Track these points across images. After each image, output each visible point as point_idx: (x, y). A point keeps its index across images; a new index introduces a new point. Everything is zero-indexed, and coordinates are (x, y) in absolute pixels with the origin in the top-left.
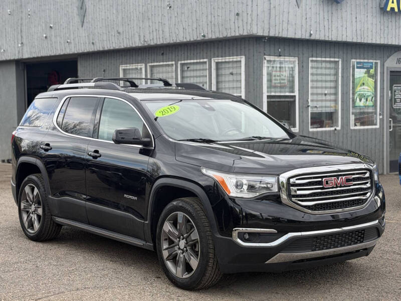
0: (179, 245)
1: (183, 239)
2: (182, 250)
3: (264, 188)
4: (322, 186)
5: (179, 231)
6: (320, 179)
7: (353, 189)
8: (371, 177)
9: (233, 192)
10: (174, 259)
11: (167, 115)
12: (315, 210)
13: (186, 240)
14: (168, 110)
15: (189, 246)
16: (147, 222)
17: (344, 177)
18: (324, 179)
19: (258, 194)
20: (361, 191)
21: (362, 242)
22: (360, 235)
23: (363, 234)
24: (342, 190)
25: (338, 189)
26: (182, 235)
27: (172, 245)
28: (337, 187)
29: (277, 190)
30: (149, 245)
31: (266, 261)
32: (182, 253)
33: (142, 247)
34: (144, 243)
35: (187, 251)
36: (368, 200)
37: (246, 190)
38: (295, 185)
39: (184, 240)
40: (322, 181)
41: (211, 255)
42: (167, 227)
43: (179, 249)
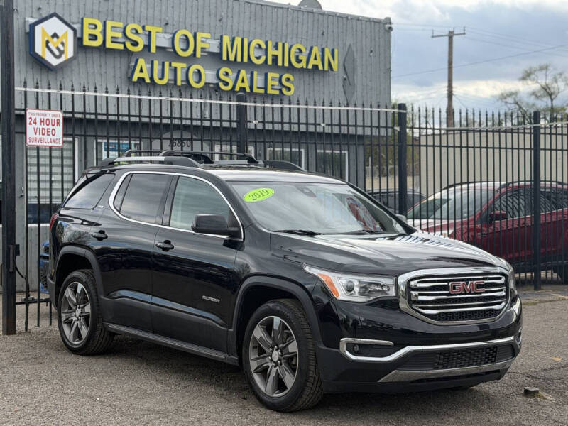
0: (271, 356)
1: (277, 350)
2: (274, 362)
3: (379, 291)
4: (448, 292)
5: (274, 339)
6: (446, 284)
7: (484, 297)
8: (506, 284)
9: (342, 295)
10: (264, 372)
11: (258, 199)
12: (439, 320)
13: (281, 352)
14: (260, 194)
15: (284, 359)
16: (231, 330)
17: (474, 282)
18: (450, 283)
19: (371, 298)
20: (495, 300)
21: (494, 362)
22: (492, 354)
23: (496, 352)
24: (472, 298)
25: (467, 296)
26: (277, 345)
27: (262, 356)
28: (466, 294)
29: (394, 294)
30: (233, 358)
31: (378, 380)
32: (275, 367)
33: (224, 361)
34: (227, 356)
35: (281, 364)
36: (503, 311)
37: (357, 294)
38: (416, 289)
39: (279, 352)
40: (448, 286)
41: (311, 374)
42: (258, 333)
43: (272, 360)
